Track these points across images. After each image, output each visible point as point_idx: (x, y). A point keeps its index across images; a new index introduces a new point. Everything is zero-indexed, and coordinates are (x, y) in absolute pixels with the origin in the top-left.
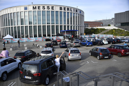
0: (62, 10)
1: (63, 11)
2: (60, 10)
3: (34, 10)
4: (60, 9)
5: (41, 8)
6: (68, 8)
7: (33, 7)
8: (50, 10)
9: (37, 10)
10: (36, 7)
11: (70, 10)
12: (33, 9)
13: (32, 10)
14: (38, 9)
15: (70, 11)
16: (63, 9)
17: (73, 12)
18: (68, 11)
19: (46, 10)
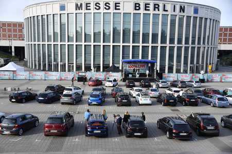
0: (139, 9)
1: (142, 11)
2: (136, 9)
3: (78, 11)
4: (136, 7)
5: (92, 6)
6: (155, 5)
7: (77, 5)
8: (112, 10)
9: (84, 11)
10: (81, 4)
11: (161, 8)
12: (76, 9)
13: (75, 12)
14: (87, 9)
15: (161, 12)
16: (142, 6)
17: (170, 12)
18: (157, 12)
19: (102, 10)
